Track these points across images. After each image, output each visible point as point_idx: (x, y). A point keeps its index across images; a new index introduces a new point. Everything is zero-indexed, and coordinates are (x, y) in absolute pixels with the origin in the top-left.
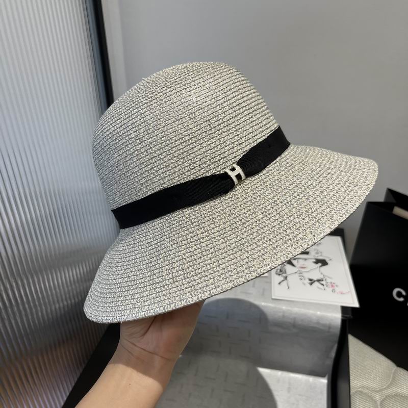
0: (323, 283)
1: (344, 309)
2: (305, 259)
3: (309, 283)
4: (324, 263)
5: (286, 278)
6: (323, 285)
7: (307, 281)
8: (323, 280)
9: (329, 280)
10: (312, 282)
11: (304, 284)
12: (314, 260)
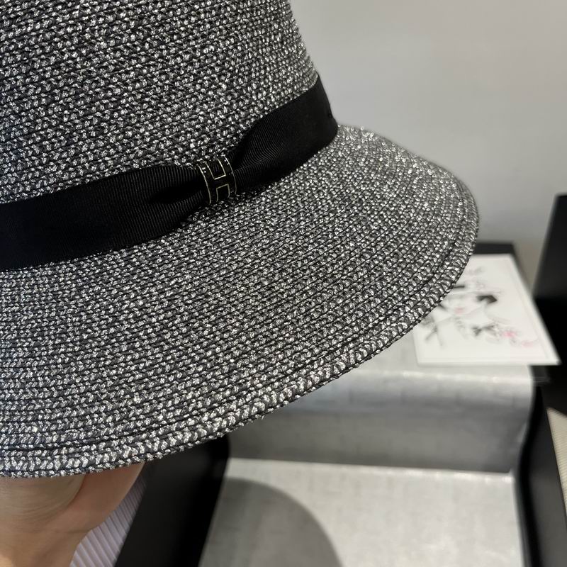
1: (536, 370)
5: (435, 330)
10: (478, 331)
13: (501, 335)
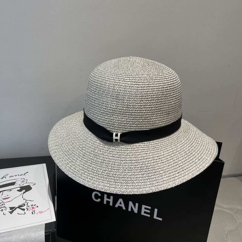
0: (25, 207)
3: (10, 212)
6: (24, 210)
8: (25, 205)
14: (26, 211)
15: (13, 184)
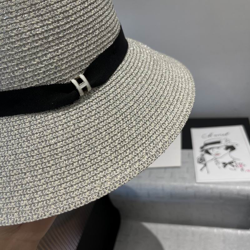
0: (234, 164)
2: (218, 148)
4: (232, 148)
5: (205, 165)
6: (233, 166)
7: (221, 165)
8: (233, 162)
9: (238, 162)
10: (225, 165)
11: (219, 168)
12: (224, 147)
13: (236, 167)
14: (235, 167)
15: (219, 142)
